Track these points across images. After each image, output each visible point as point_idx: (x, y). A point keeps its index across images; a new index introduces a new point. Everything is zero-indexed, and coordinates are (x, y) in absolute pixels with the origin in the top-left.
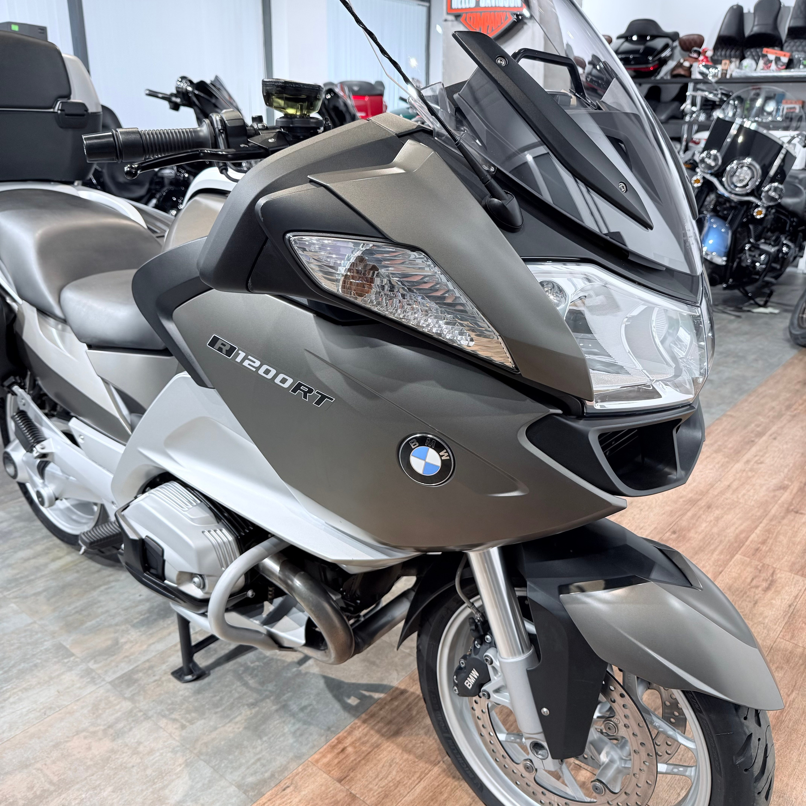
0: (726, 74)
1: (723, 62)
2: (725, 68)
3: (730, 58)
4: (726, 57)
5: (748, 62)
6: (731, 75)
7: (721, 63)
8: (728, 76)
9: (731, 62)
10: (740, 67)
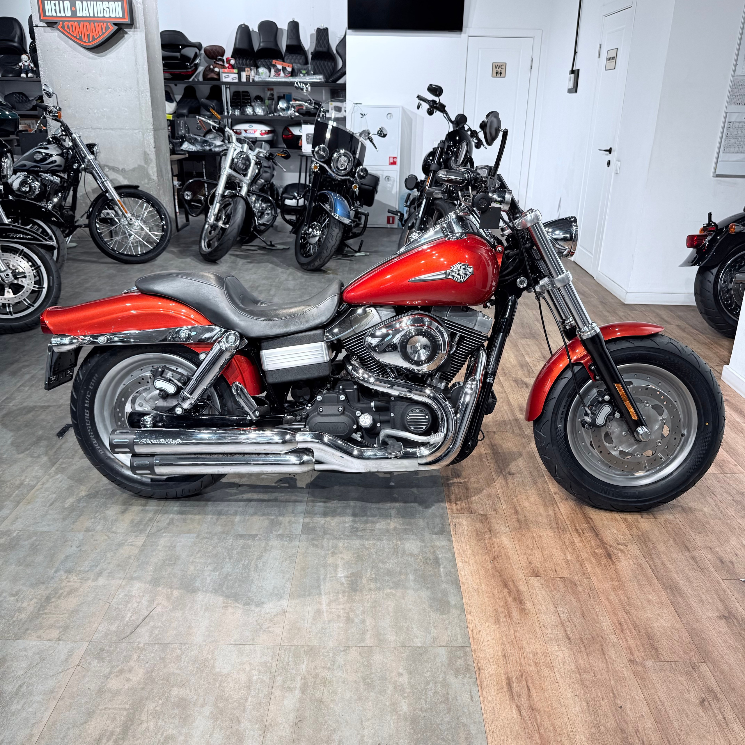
0: (249, 79)
1: (246, 69)
2: (248, 74)
3: (249, 66)
4: (247, 66)
5: (262, 70)
6: (253, 79)
7: (245, 71)
8: (251, 81)
9: (251, 70)
10: (257, 73)
